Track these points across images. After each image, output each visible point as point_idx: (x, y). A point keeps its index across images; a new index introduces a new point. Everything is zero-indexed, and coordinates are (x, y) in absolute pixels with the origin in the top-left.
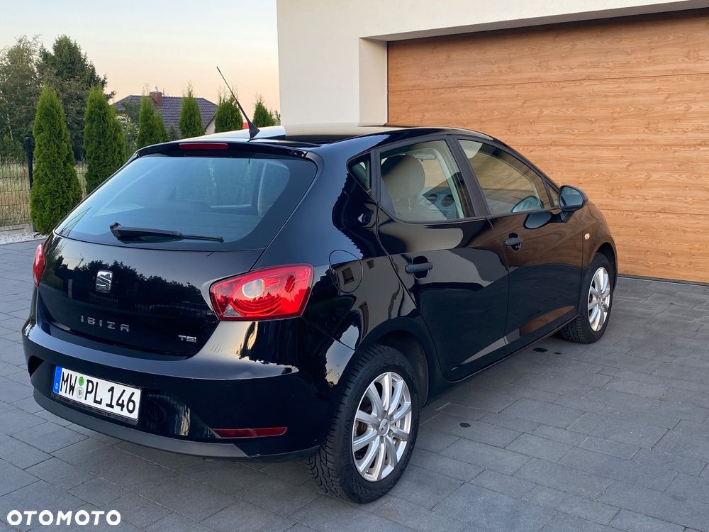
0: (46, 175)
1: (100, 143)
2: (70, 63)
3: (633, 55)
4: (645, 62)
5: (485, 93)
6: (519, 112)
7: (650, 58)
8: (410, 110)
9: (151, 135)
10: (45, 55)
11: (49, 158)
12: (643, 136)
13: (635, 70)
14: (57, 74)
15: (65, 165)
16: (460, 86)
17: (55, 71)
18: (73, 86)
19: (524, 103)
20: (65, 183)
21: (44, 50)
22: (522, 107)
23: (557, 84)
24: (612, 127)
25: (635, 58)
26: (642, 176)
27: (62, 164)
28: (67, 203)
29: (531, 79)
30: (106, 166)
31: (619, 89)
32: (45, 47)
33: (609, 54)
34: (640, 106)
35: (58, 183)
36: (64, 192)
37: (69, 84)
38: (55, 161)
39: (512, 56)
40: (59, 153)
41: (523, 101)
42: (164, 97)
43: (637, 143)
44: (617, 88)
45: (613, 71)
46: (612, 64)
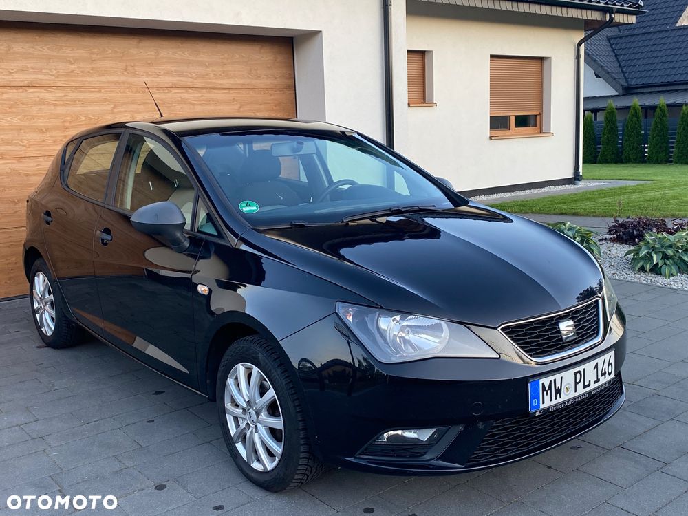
3: (76, 65)
25: (79, 68)
44: (65, 96)
45: (60, 79)
46: (55, 72)
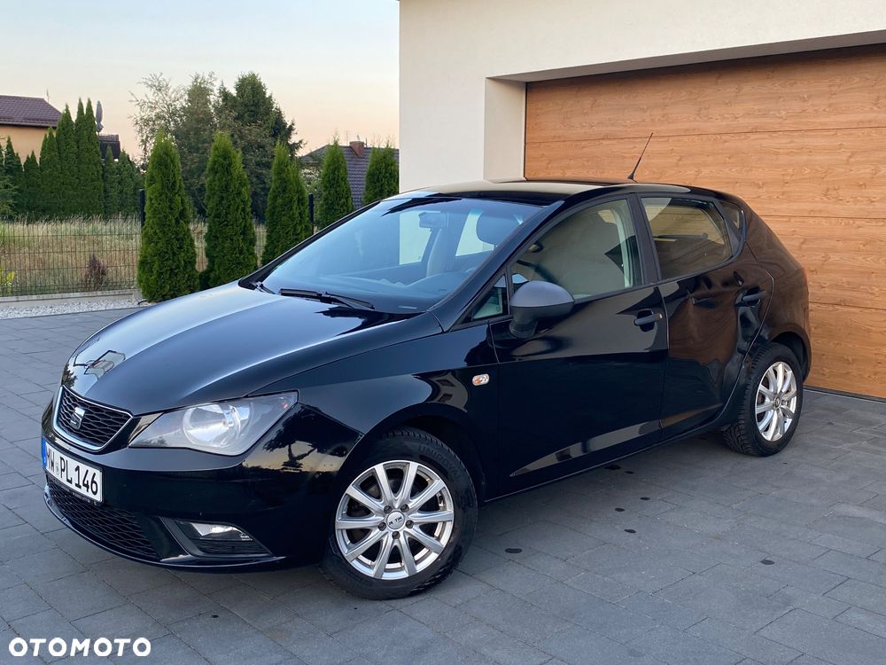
0: (155, 233)
1: (222, 198)
2: (253, 105)
3: (810, 103)
4: (824, 110)
5: (635, 147)
6: (673, 172)
7: (830, 106)
8: (550, 166)
9: (284, 191)
10: (225, 95)
11: (159, 213)
12: (820, 206)
13: (814, 120)
14: (236, 118)
15: (177, 222)
16: (606, 138)
17: (234, 114)
18: (254, 133)
19: (680, 160)
20: (176, 244)
21: (225, 89)
22: (677, 165)
23: (719, 137)
24: (783, 194)
25: (812, 105)
26: (817, 258)
27: (174, 221)
28: (178, 267)
29: (688, 130)
30: (227, 225)
31: (792, 145)
32: (225, 86)
33: (782, 99)
34: (817, 167)
35: (168, 242)
36: (174, 254)
37: (249, 130)
38: (166, 217)
39: (667, 101)
40: (172, 209)
41: (678, 158)
42: (367, 148)
43: (812, 214)
44: (789, 143)
45: (786, 122)
46: (784, 113)
